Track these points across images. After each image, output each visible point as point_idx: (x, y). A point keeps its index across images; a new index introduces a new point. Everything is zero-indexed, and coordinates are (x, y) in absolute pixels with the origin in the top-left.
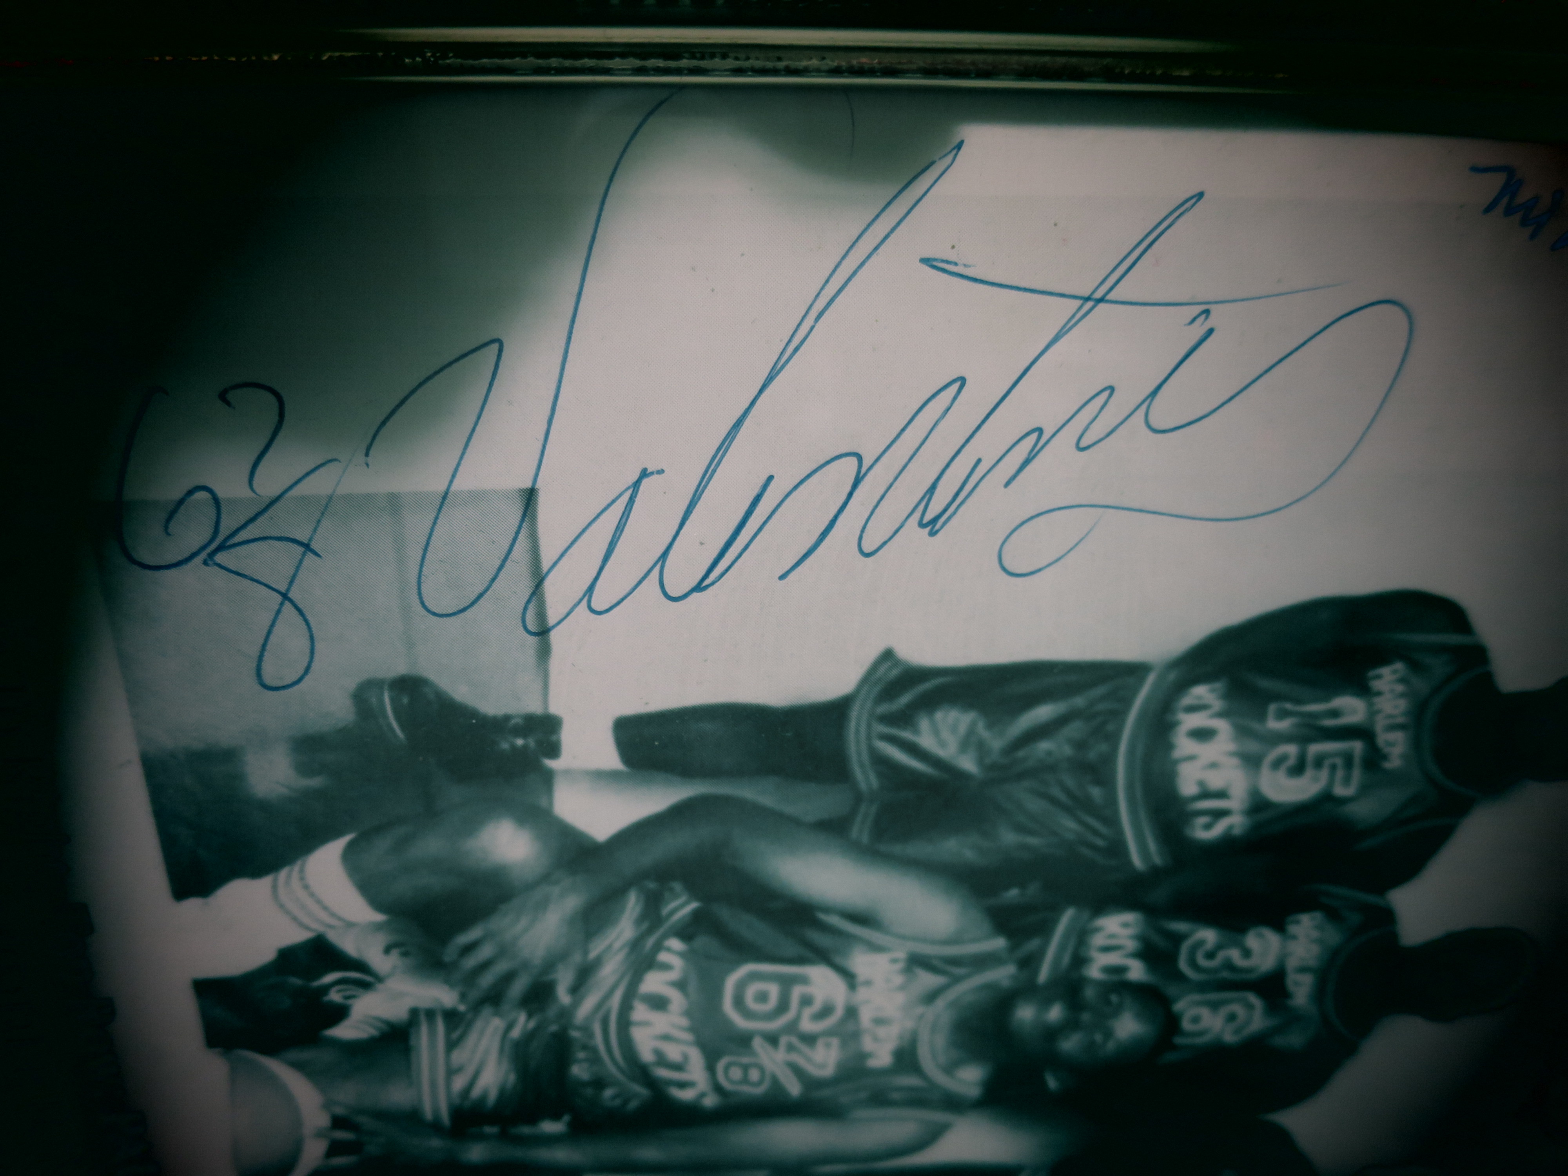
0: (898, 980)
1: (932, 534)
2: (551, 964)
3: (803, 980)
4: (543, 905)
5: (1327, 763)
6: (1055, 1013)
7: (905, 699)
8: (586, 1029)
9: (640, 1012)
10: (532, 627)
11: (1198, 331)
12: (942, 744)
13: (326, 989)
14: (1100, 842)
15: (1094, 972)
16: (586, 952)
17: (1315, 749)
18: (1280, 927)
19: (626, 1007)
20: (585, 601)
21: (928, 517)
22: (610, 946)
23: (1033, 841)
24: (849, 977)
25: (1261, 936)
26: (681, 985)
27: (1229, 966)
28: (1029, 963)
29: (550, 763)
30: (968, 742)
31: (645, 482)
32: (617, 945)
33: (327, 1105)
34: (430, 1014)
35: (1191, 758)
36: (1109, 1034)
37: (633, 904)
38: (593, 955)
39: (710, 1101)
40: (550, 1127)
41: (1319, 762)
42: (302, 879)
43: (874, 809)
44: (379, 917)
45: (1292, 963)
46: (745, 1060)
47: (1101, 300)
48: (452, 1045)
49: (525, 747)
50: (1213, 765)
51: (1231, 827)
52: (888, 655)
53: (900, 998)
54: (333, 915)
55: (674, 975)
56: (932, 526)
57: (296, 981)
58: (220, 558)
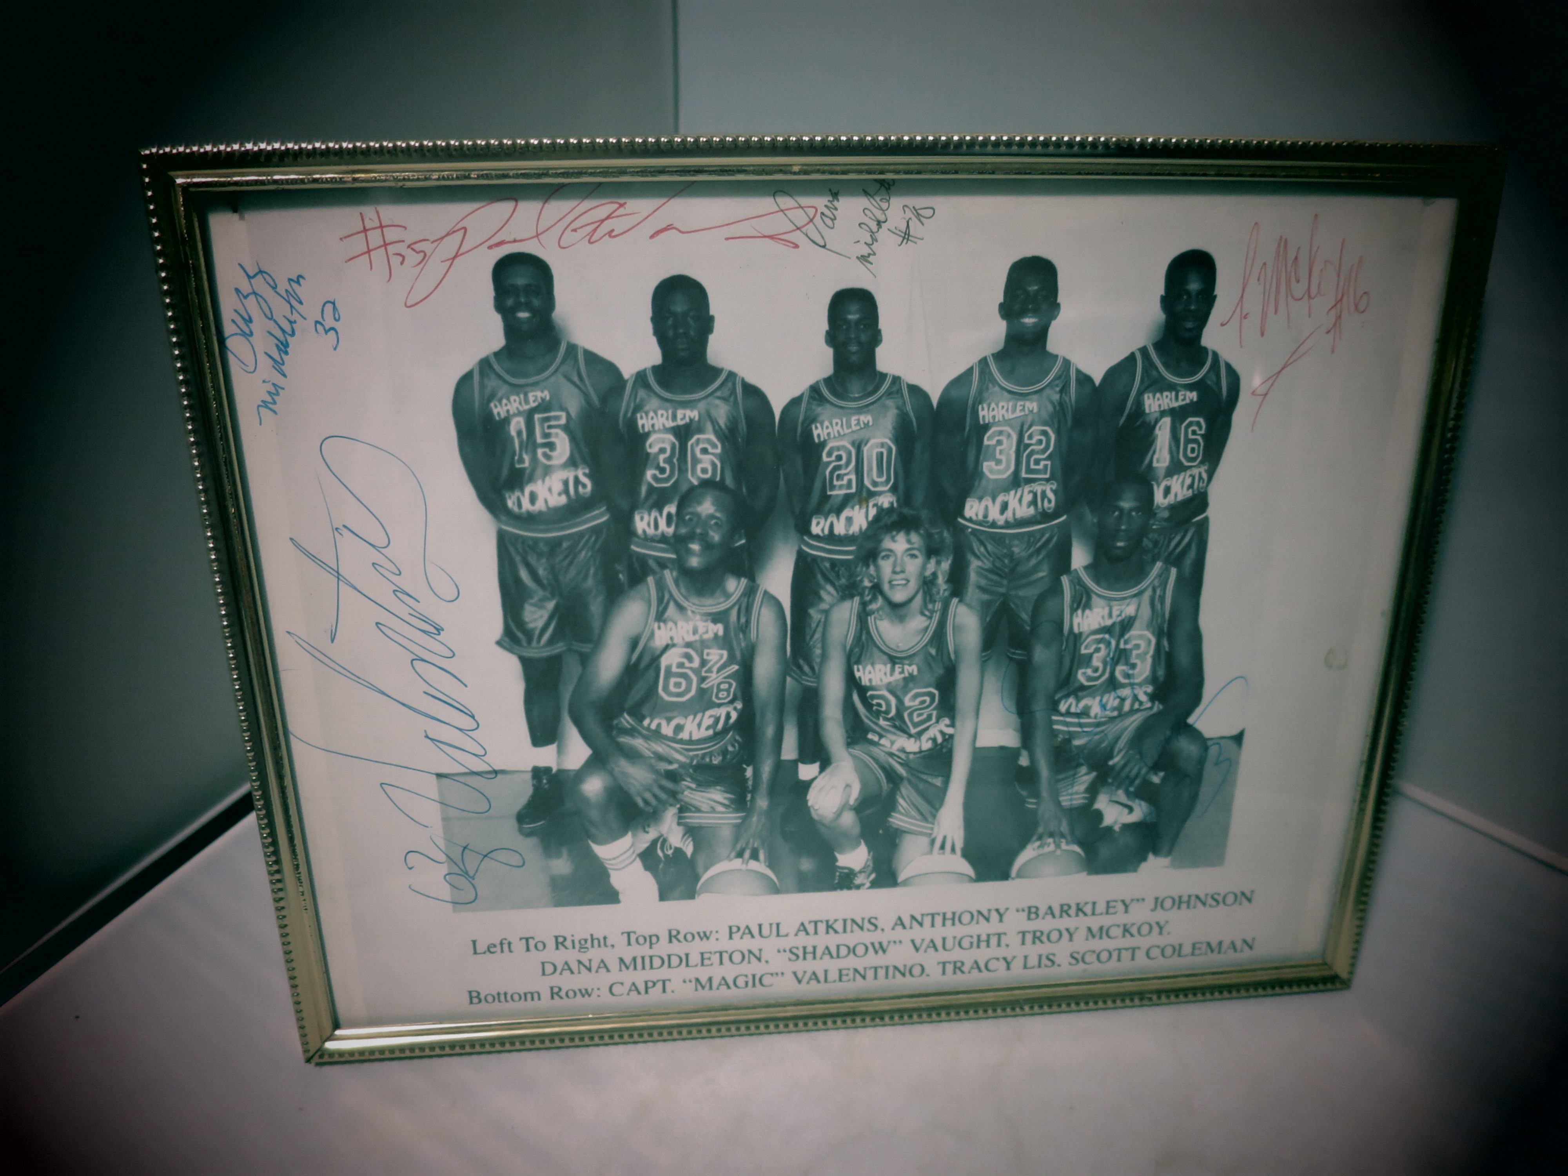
0: (670, 624)
1: (443, 630)
2: (657, 772)
3: (668, 668)
4: (625, 774)
5: (547, 431)
6: (695, 547)
7: (520, 635)
8: (692, 758)
9: (684, 735)
10: (493, 776)
11: (345, 532)
12: (541, 617)
13: (666, 856)
14: (593, 538)
15: (670, 531)
16: (651, 758)
17: (539, 440)
18: (647, 435)
19: (681, 742)
20: (482, 758)
21: (437, 632)
22: (647, 749)
23: (592, 571)
24: (667, 648)
25: (650, 446)
26: (669, 720)
27: (668, 460)
28: (662, 564)
29: (555, 770)
30: (540, 605)
31: (430, 736)
32: (646, 745)
33: (728, 858)
34: (680, 818)
35: (546, 501)
36: (712, 517)
37: (624, 740)
38: (652, 755)
39: (739, 705)
40: (749, 772)
41: (546, 435)
42: (610, 860)
43: (574, 643)
44: (630, 834)
45: (670, 424)
46: (715, 691)
47: (338, 572)
48: (698, 810)
49: (547, 779)
50: (550, 490)
51: (585, 475)
52: (499, 643)
53: (681, 623)
54: (628, 850)
55: (664, 723)
56: (439, 630)
57: (661, 866)
58: (471, 874)
